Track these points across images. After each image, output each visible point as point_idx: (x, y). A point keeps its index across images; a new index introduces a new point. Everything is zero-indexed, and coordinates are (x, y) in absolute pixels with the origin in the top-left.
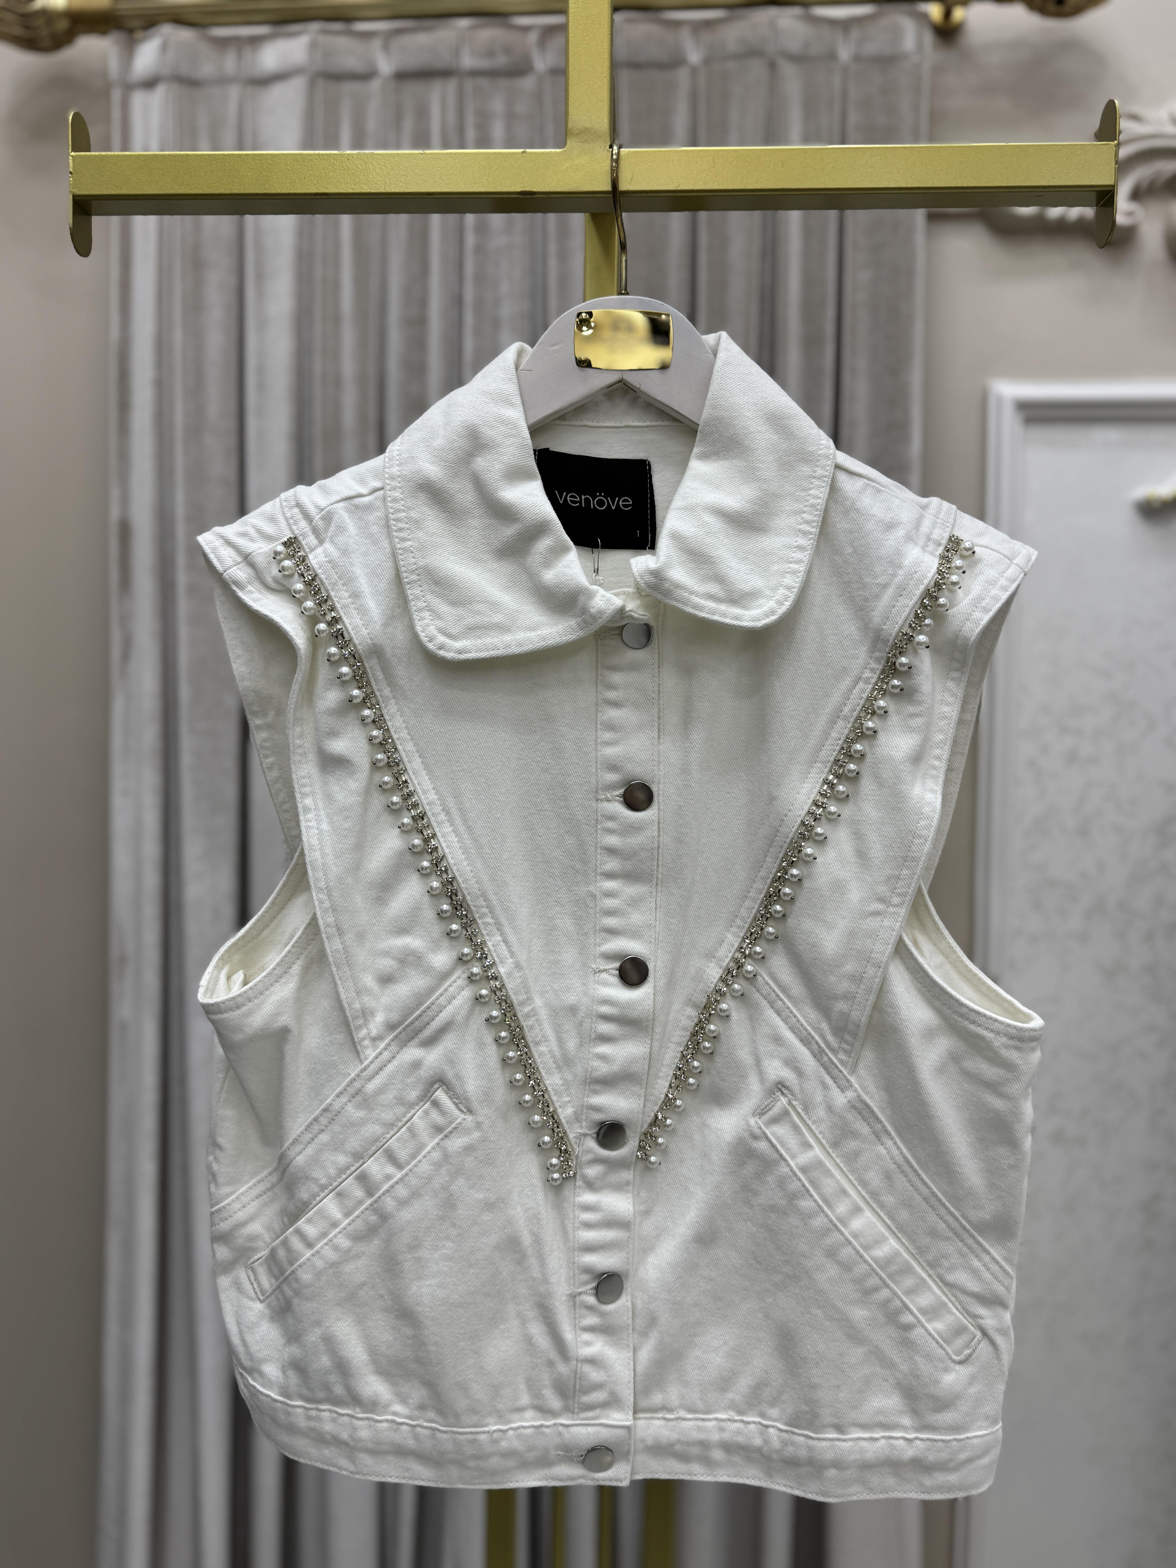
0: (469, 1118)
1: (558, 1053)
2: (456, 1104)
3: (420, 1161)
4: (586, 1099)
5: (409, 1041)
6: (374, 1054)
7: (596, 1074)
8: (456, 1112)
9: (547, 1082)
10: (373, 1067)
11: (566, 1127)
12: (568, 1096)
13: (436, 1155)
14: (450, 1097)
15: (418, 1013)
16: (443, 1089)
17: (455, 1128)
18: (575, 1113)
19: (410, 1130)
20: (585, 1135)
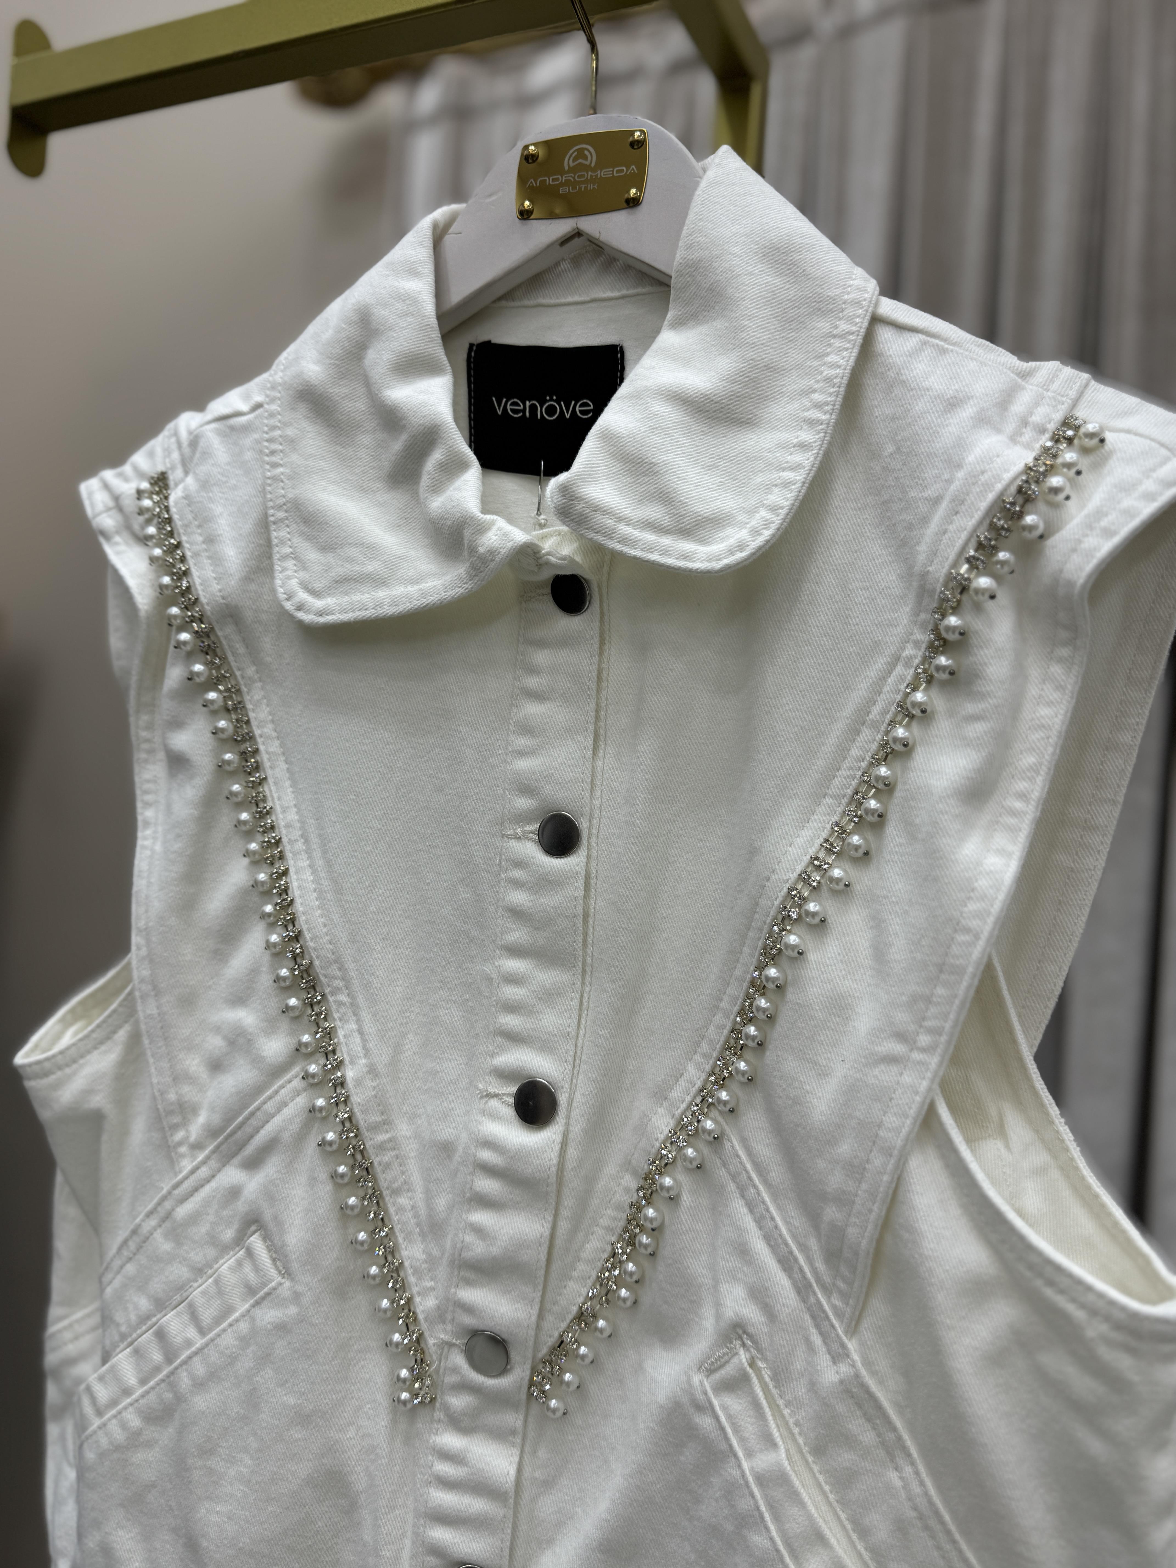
0: (287, 1284)
1: (423, 1212)
2: (274, 1260)
3: (224, 1330)
4: (453, 1290)
5: (233, 1157)
6: (189, 1168)
7: (467, 1255)
8: (272, 1270)
9: (405, 1253)
10: (187, 1185)
11: (424, 1326)
12: (432, 1280)
13: (244, 1327)
14: (267, 1247)
15: (240, 1119)
16: (261, 1235)
17: (268, 1294)
18: (438, 1307)
19: (217, 1282)
20: (451, 1345)
